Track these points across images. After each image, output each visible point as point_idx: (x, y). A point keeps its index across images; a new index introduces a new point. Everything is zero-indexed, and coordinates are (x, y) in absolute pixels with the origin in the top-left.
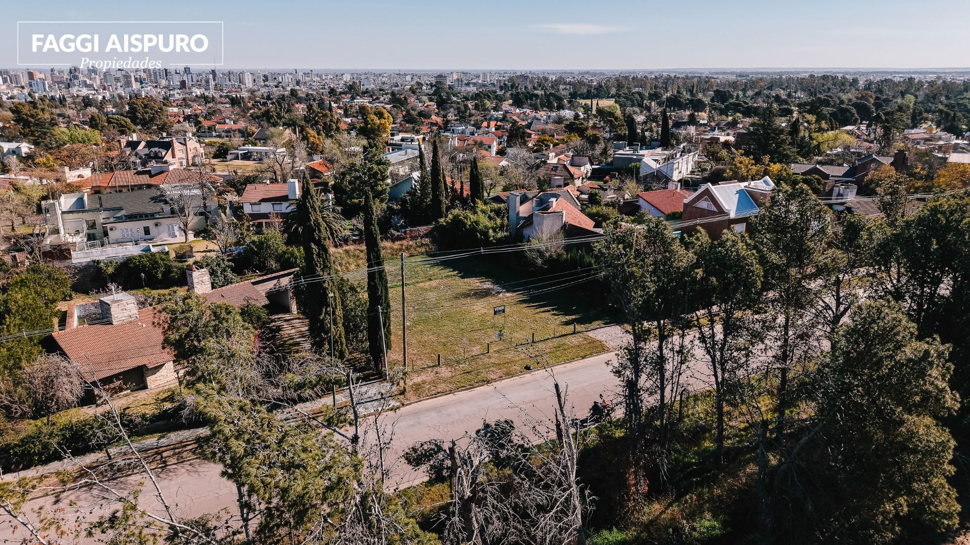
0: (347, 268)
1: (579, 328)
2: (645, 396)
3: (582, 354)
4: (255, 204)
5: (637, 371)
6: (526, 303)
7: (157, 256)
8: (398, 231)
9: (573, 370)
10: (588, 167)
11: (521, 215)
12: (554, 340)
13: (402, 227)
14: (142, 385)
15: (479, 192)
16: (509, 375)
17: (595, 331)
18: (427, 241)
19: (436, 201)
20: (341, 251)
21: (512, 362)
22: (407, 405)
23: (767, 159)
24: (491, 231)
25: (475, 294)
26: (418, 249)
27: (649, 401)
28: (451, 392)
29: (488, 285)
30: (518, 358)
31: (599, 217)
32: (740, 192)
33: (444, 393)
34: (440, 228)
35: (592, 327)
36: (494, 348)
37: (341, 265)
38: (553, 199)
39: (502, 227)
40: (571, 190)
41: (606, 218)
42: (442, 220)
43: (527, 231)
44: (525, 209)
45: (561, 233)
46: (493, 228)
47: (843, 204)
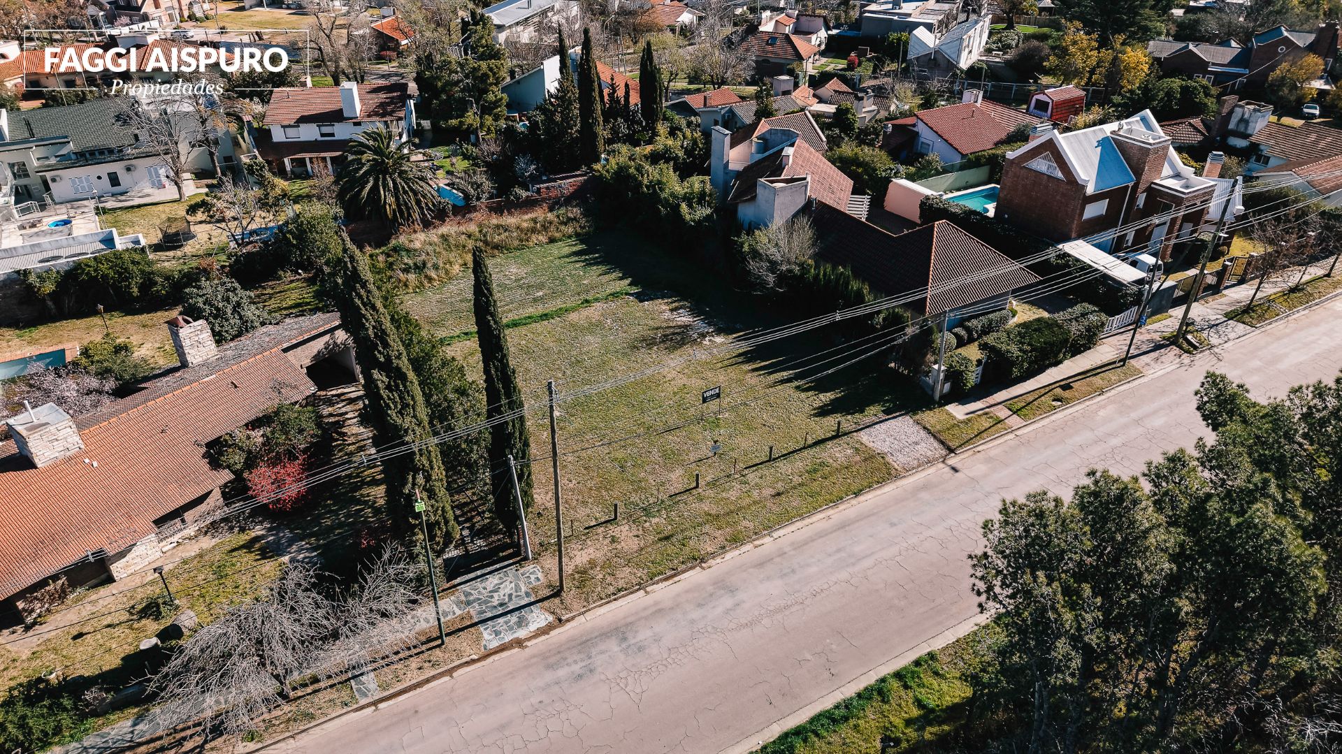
0: (447, 272)
1: (847, 422)
3: (854, 488)
4: (290, 126)
6: (748, 361)
7: (126, 256)
8: (527, 190)
9: (843, 526)
10: (822, 34)
11: (731, 167)
12: (805, 453)
13: (535, 179)
14: (103, 576)
15: (655, 103)
16: (736, 540)
17: (872, 429)
18: (575, 212)
19: (588, 134)
20: (436, 239)
21: (740, 509)
22: (568, 621)
24: (684, 206)
25: (665, 338)
26: (563, 227)
28: (641, 586)
29: (684, 318)
30: (748, 501)
31: (858, 167)
32: (1104, 143)
33: (627, 590)
34: (596, 183)
35: (867, 420)
36: (707, 478)
37: (436, 267)
38: (789, 151)
39: (701, 197)
40: (803, 95)
41: (869, 168)
42: (597, 167)
43: (746, 212)
44: (737, 157)
45: (804, 221)
46: (688, 199)
47: (1246, 136)
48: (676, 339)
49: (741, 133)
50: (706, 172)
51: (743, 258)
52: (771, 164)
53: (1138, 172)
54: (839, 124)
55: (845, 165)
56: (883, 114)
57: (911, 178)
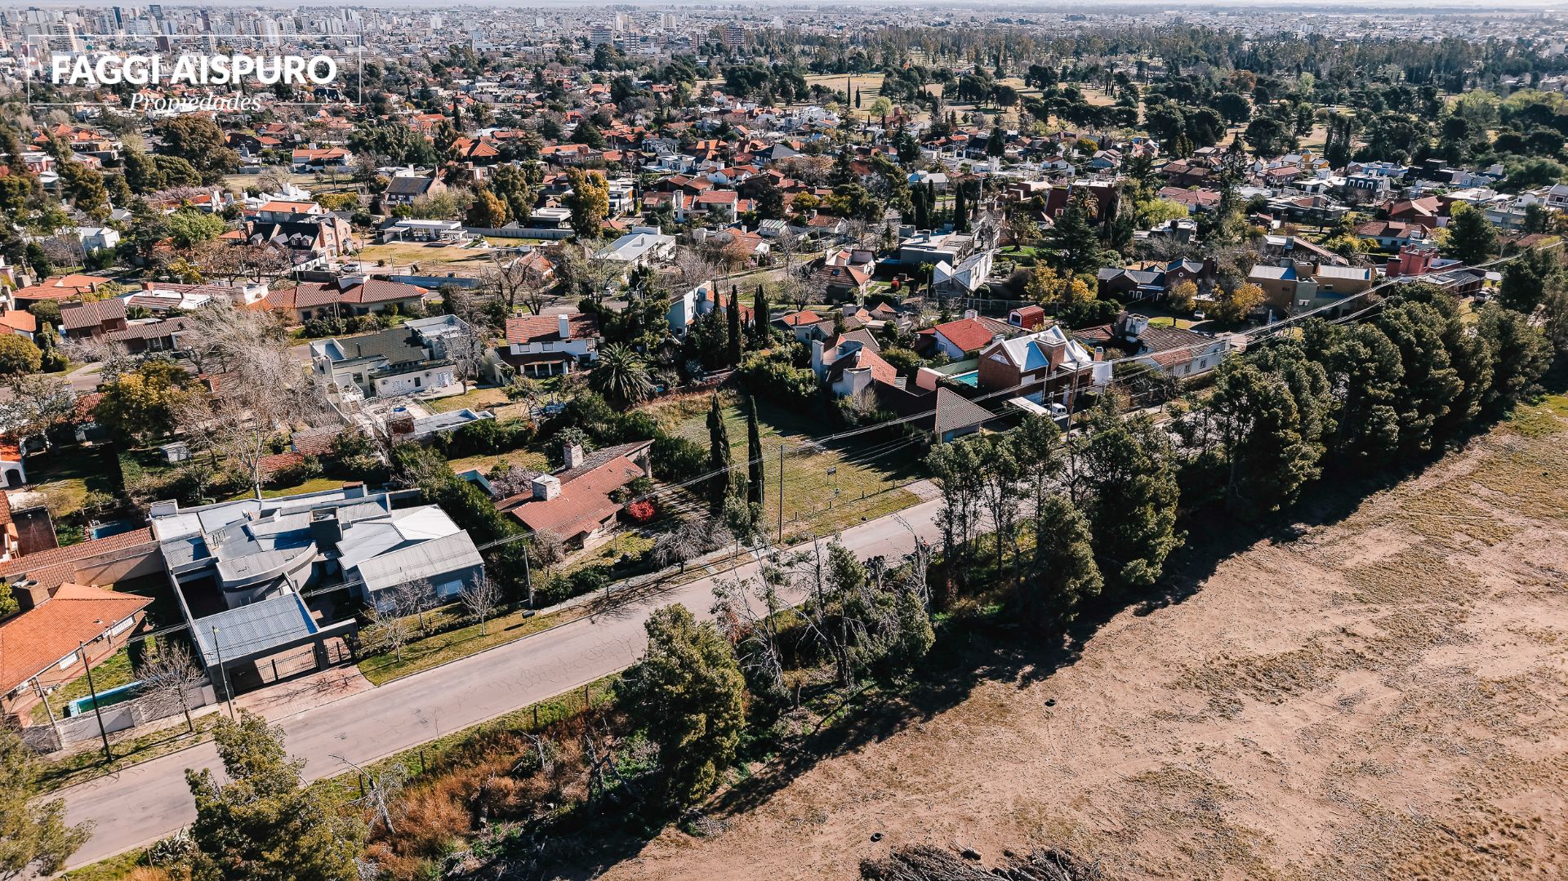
1: (898, 483)
2: (955, 538)
3: (901, 506)
4: (524, 344)
5: (951, 523)
6: (848, 460)
8: (700, 380)
10: (872, 264)
11: (825, 363)
12: (879, 495)
13: (703, 373)
14: (580, 546)
15: (765, 320)
16: (851, 525)
17: (911, 485)
18: (733, 391)
19: (734, 343)
21: (851, 514)
23: (1070, 272)
24: (801, 385)
25: (802, 452)
27: (958, 541)
29: (809, 444)
30: (854, 511)
31: (898, 360)
32: (1031, 345)
34: (741, 374)
35: (908, 482)
36: (834, 504)
38: (859, 354)
39: (811, 380)
40: (862, 316)
41: (906, 361)
42: (740, 365)
43: (837, 387)
44: (828, 357)
45: (871, 391)
46: (803, 381)
47: (1135, 335)
48: (808, 453)
49: (830, 343)
50: (810, 366)
51: (838, 411)
52: (848, 360)
53: (1050, 360)
54: (886, 335)
55: (891, 360)
56: (916, 326)
57: (930, 366)
